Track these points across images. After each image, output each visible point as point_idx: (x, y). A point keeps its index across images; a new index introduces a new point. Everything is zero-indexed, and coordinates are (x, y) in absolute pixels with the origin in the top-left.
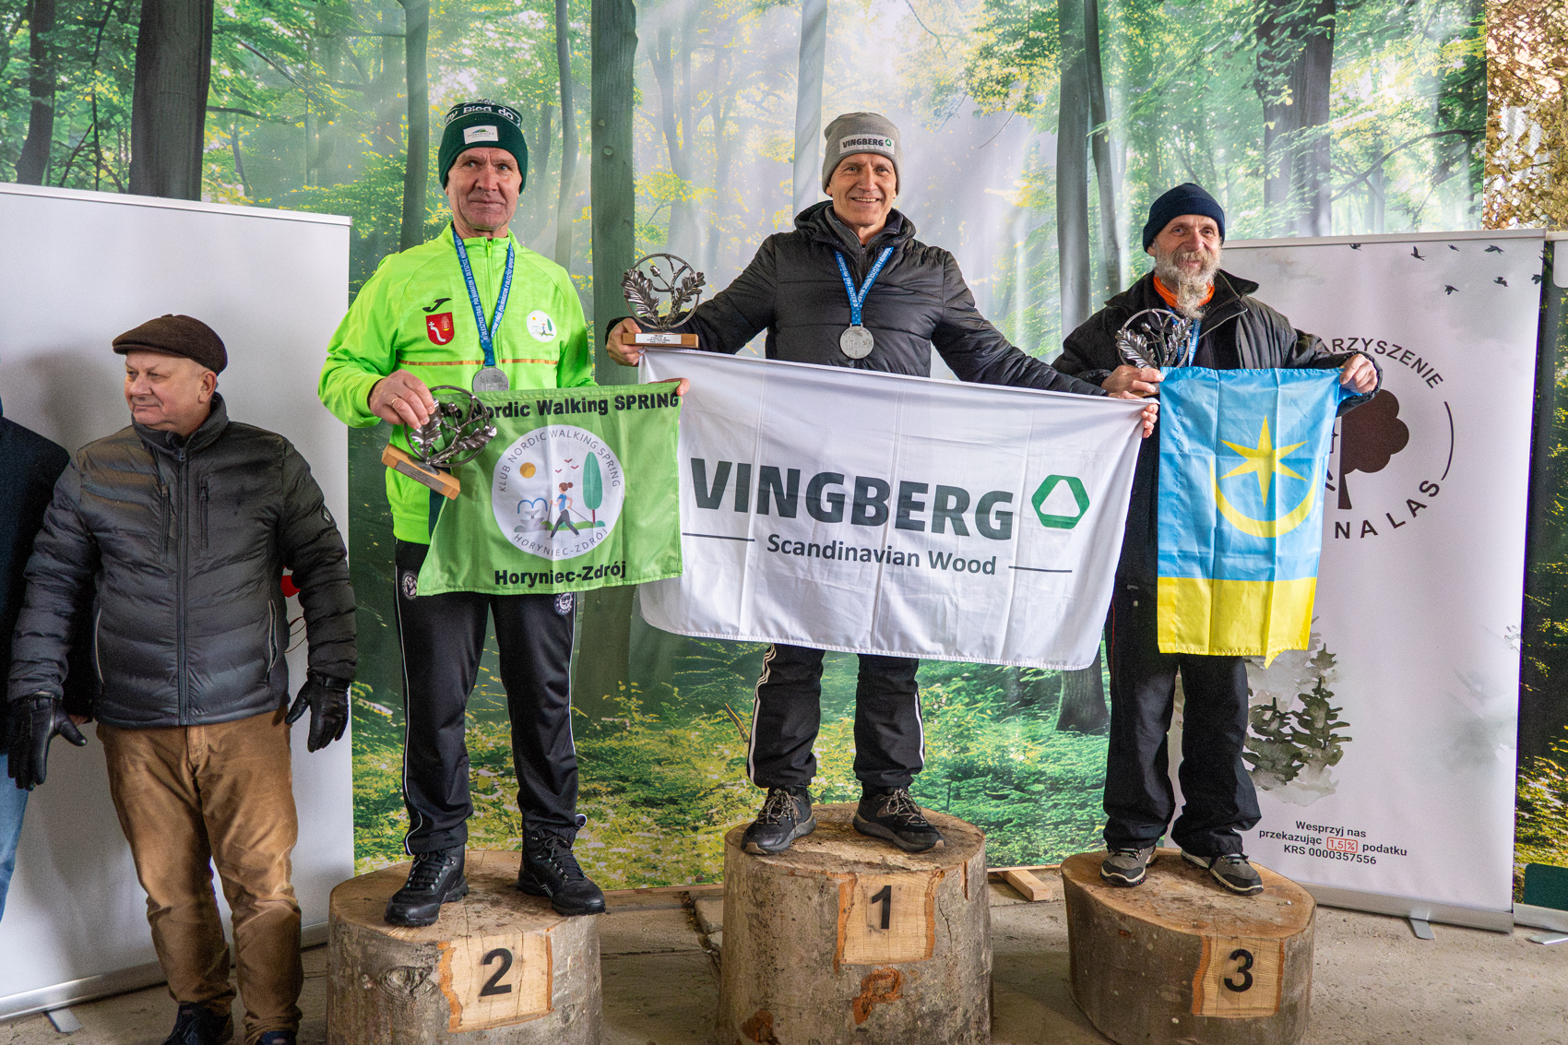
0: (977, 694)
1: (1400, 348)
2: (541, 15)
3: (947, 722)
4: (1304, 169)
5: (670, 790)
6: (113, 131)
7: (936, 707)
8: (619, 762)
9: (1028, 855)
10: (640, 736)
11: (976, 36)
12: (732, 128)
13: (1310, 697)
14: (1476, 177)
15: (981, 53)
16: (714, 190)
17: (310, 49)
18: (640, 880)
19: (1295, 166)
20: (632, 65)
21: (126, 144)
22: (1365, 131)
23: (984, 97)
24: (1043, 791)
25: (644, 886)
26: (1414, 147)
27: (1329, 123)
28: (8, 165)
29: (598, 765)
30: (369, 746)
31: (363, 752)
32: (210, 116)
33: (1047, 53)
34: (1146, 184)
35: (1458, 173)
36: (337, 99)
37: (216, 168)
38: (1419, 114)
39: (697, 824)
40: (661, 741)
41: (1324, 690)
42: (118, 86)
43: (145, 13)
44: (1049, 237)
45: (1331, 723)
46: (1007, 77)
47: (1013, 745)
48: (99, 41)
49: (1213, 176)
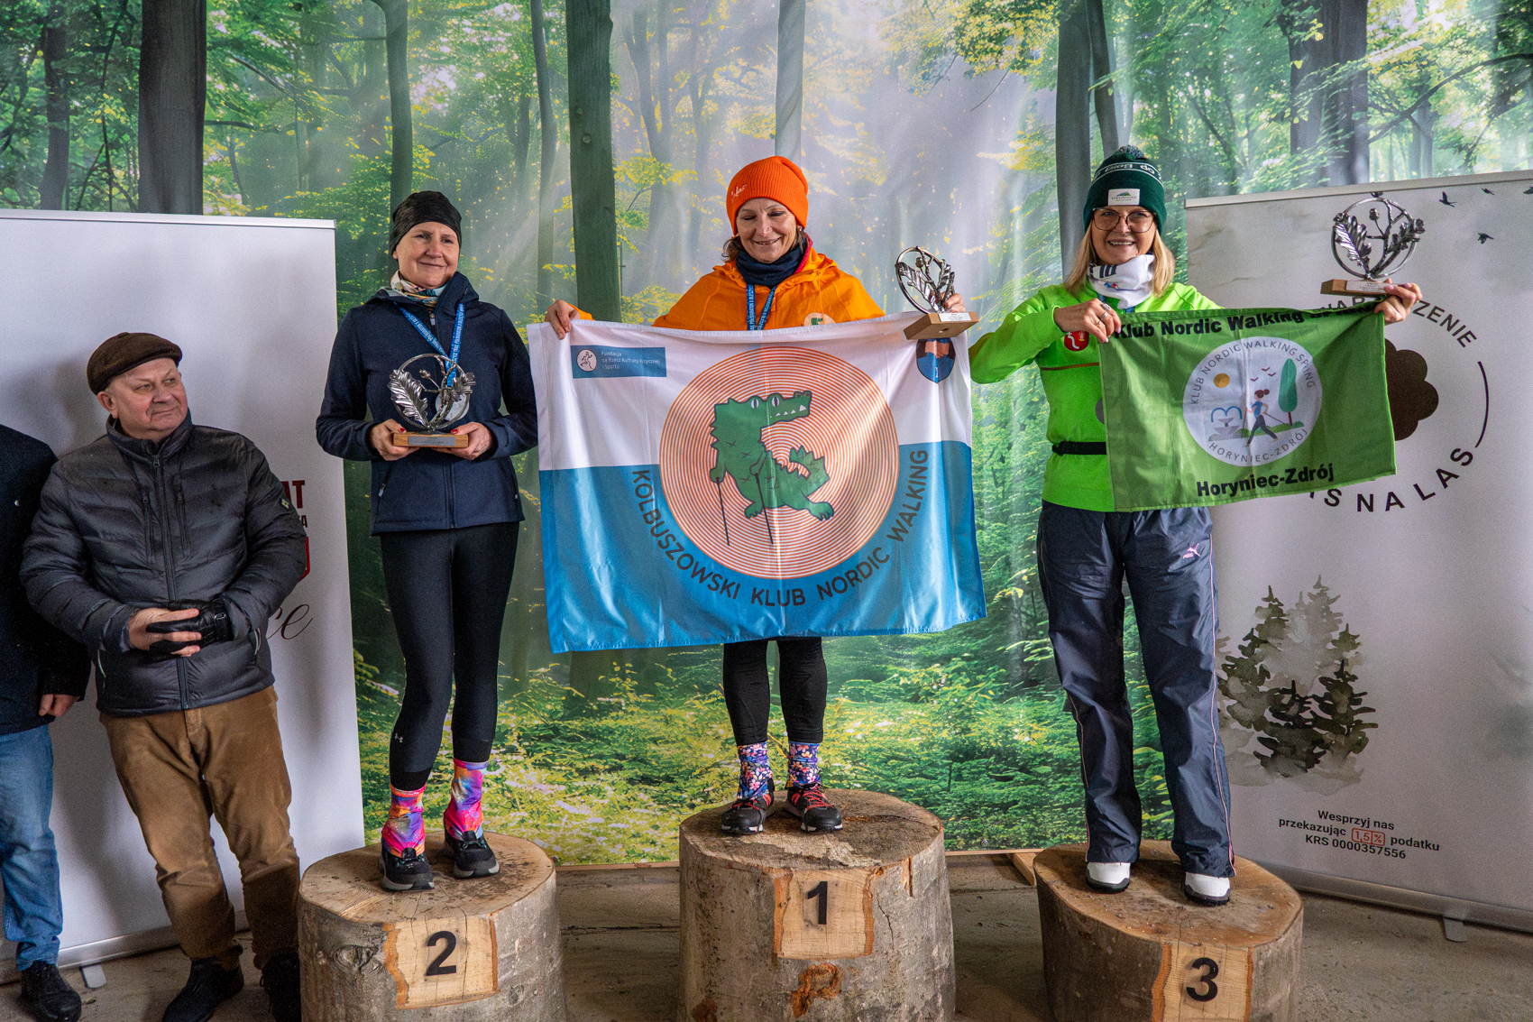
0: (979, 674)
1: (1427, 305)
2: (516, 6)
3: (947, 702)
4: (1336, 110)
5: (667, 768)
6: (122, 150)
7: (935, 687)
8: (615, 741)
9: (1035, 837)
10: (635, 716)
12: (710, 107)
13: (1332, 680)
15: (972, 10)
16: (694, 172)
17: (297, 58)
18: (640, 855)
19: (1326, 107)
20: (608, 49)
21: (134, 162)
22: (1409, 63)
23: (976, 56)
24: (1049, 773)
25: (643, 861)
26: (1467, 77)
27: (1367, 57)
28: (32, 188)
29: (596, 744)
30: (378, 724)
31: (373, 730)
32: (208, 129)
33: (1044, 4)
34: (1155, 137)
35: (1521, 102)
36: (326, 106)
37: (215, 179)
38: (1474, 38)
39: (694, 801)
40: (656, 720)
41: (1347, 673)
42: (124, 107)
43: (145, 35)
44: (1048, 201)
45: (1354, 708)
46: (1001, 33)
47: (1017, 726)
48: (105, 66)
49: (1232, 124)
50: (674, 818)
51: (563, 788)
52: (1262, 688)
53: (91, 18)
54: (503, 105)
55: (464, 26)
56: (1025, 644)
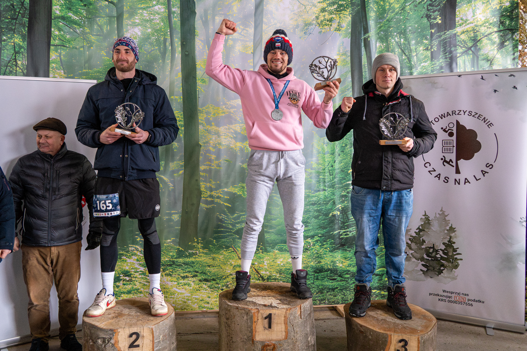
0: (324, 242)
1: (477, 114)
2: (162, 7)
3: (313, 252)
4: (446, 46)
5: (213, 276)
6: (21, 54)
7: (309, 247)
8: (195, 266)
9: (344, 300)
10: (202, 257)
11: (319, 4)
13: (447, 244)
14: (515, 46)
15: (321, 11)
17: (84, 23)
18: (203, 307)
19: (443, 46)
20: (194, 22)
21: (25, 58)
22: (470, 31)
23: (323, 26)
24: (349, 277)
25: (205, 309)
26: (490, 36)
27: (456, 29)
29: (188, 267)
32: (52, 48)
33: (346, 9)
35: (508, 45)
36: (94, 40)
37: (54, 65)
38: (492, 23)
39: (223, 288)
40: (210, 259)
41: (452, 241)
42: (22, 39)
43: (30, 14)
44: (348, 76)
45: (455, 253)
46: (331, 19)
47: (338, 261)
48: (15, 24)
49: (411, 51)
50: (216, 294)
51: (176, 283)
52: (423, 247)
53: (10, 8)
54: (158, 40)
55: (144, 13)
56: (340, 231)
